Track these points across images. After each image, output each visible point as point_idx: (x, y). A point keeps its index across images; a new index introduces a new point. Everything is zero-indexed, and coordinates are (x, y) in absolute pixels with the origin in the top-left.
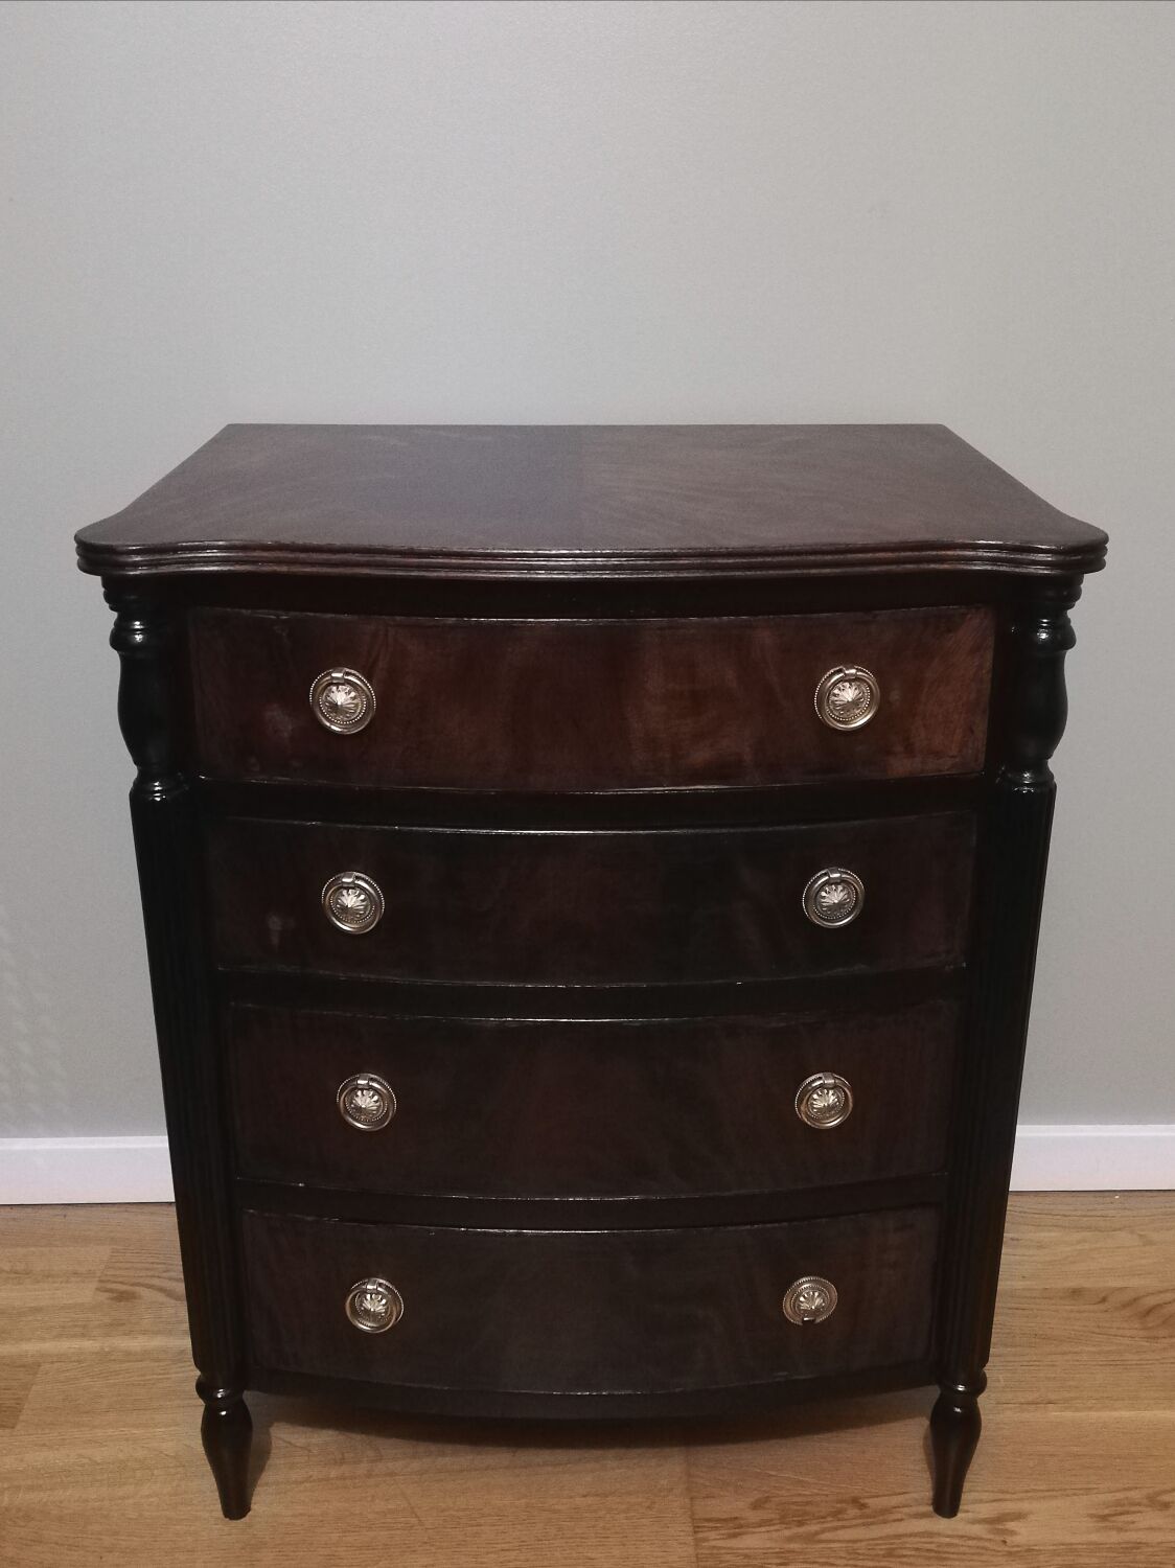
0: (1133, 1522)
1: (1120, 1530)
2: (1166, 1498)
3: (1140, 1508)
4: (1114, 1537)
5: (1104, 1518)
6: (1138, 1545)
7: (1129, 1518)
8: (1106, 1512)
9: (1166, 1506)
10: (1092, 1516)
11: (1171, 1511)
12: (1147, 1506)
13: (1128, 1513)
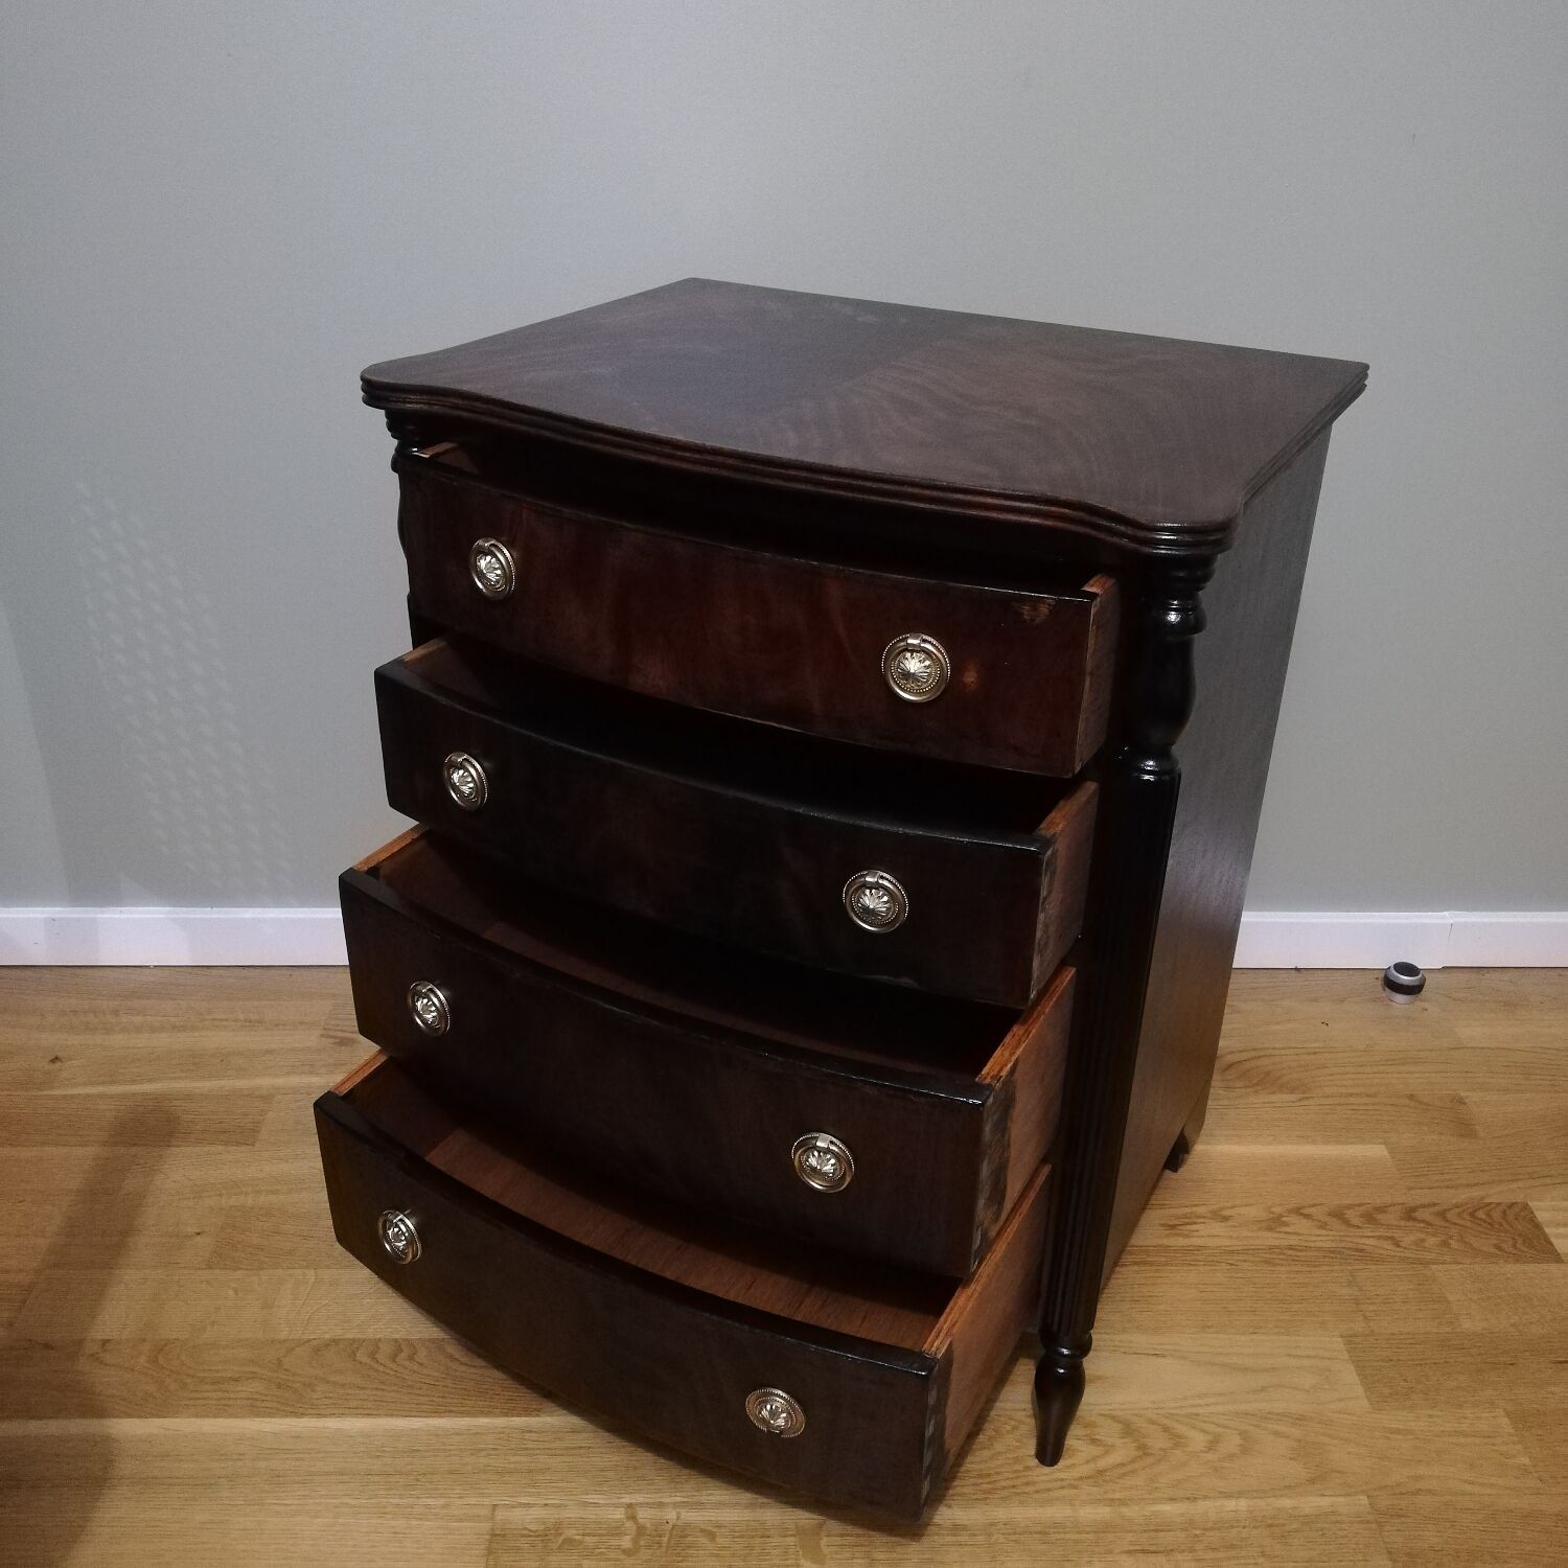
0: (1197, 1231)
1: (1186, 1236)
2: (1226, 1213)
3: (1202, 1220)
4: (1181, 1242)
5: (1173, 1227)
6: (1200, 1248)
7: (1194, 1227)
8: (1176, 1222)
9: (1226, 1219)
10: (1163, 1225)
11: (1230, 1223)
12: (1211, 1218)
13: (1195, 1223)
